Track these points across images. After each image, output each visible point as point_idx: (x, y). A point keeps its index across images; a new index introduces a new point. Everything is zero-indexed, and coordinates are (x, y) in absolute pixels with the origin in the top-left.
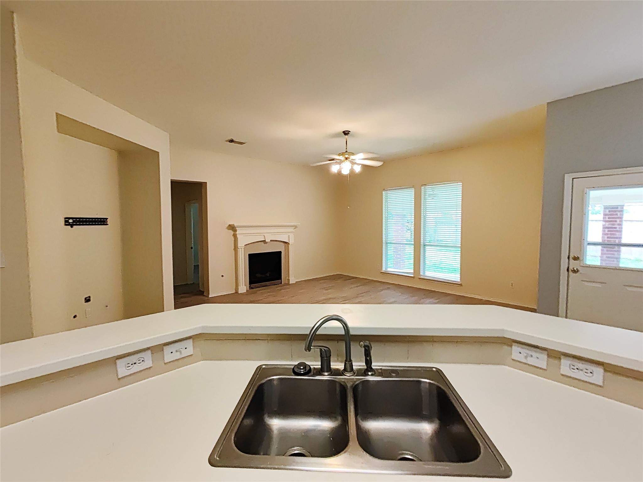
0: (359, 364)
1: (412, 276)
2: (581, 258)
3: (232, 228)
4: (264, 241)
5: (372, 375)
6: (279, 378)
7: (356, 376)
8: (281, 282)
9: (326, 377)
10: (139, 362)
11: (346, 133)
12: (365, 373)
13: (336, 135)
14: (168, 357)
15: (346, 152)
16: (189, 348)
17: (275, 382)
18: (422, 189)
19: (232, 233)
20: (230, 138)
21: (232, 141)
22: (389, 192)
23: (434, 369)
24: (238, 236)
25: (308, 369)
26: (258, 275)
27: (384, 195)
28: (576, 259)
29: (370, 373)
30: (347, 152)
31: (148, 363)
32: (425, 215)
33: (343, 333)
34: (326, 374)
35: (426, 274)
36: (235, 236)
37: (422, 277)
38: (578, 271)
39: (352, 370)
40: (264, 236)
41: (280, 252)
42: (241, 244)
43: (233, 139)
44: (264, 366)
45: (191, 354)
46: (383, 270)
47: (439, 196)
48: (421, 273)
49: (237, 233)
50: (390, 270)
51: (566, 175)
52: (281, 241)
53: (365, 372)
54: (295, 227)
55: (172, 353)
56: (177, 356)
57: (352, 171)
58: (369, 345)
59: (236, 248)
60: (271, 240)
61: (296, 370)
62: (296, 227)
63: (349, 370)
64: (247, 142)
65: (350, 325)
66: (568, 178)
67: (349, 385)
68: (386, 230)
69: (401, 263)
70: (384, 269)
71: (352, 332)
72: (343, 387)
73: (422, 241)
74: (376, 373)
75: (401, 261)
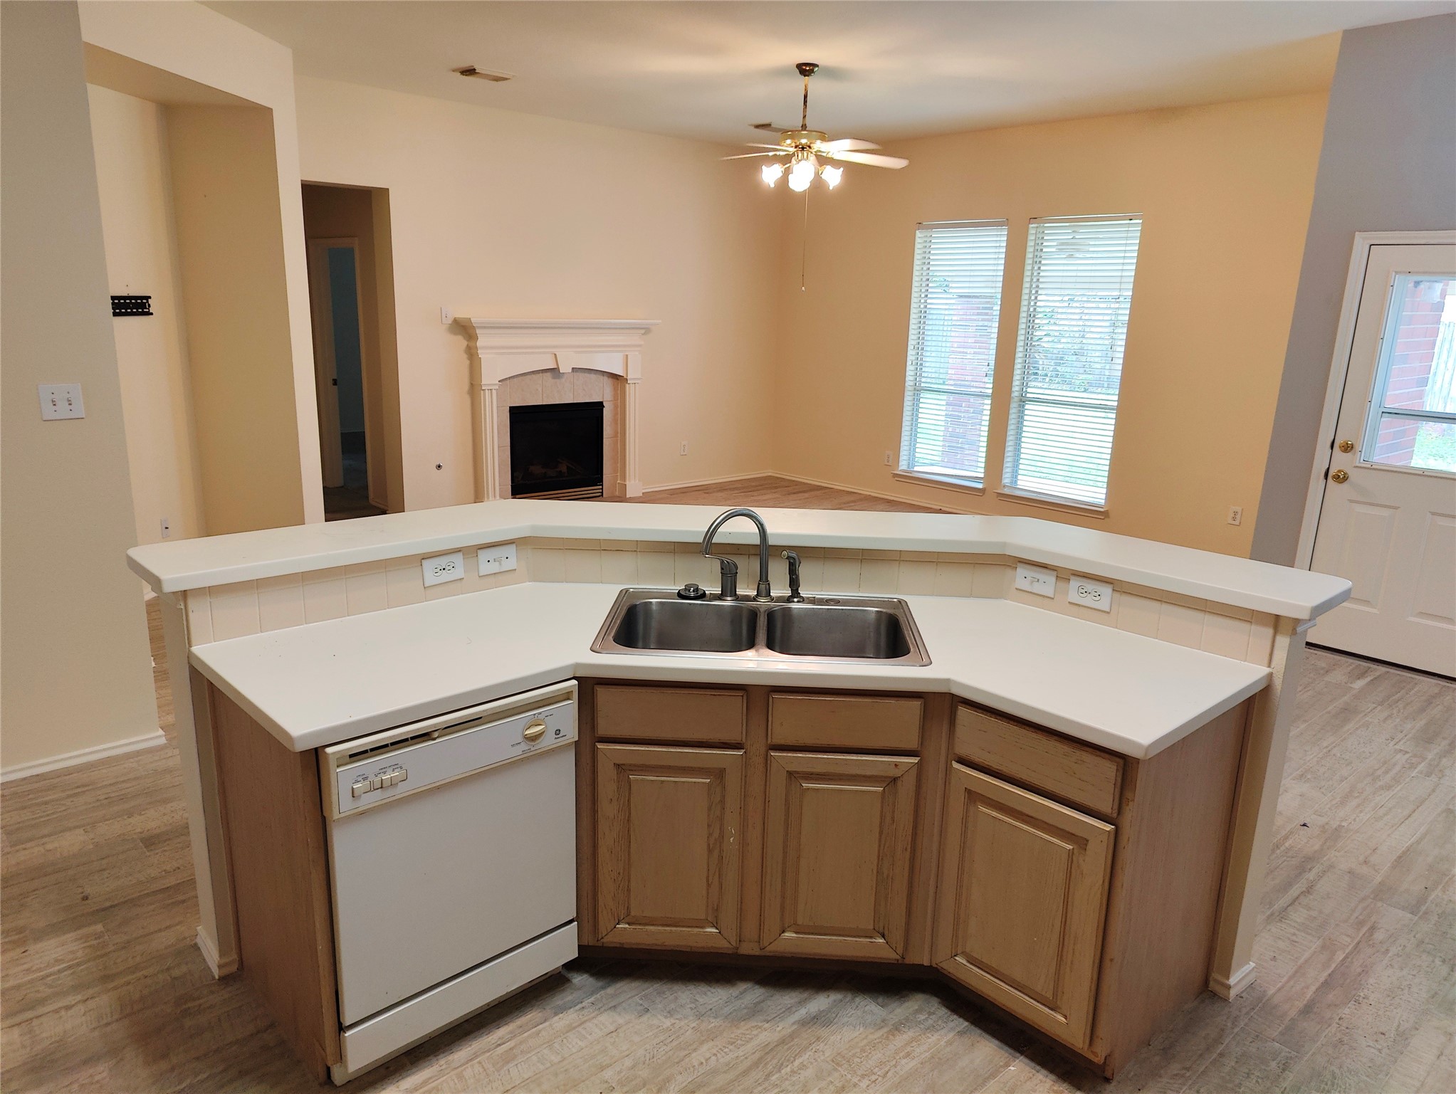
0: (780, 590)
1: (980, 486)
2: (1358, 448)
3: (464, 329)
4: (554, 372)
5: (798, 602)
6: (661, 602)
7: (775, 602)
8: (602, 493)
9: (728, 602)
10: (449, 568)
11: (806, 69)
12: (789, 600)
13: (780, 72)
14: (485, 568)
15: (804, 127)
16: (510, 559)
17: (654, 607)
18: (1032, 231)
19: (465, 343)
20: (466, 64)
21: (470, 72)
22: (936, 234)
23: (895, 600)
24: (482, 354)
25: (700, 593)
26: (537, 469)
27: (918, 240)
28: (1347, 448)
29: (796, 600)
30: (805, 130)
31: (459, 572)
32: (1032, 309)
33: (757, 541)
34: (729, 598)
35: (1019, 482)
36: (472, 353)
37: (1006, 491)
38: (1345, 478)
39: (768, 594)
40: (555, 354)
41: (600, 405)
42: (491, 375)
43: (476, 67)
44: (632, 590)
45: (514, 568)
46: (900, 468)
47: (1091, 249)
48: (1006, 480)
49: (479, 344)
50: (921, 469)
51: (1357, 233)
52: (603, 373)
53: (787, 600)
54: (643, 331)
55: (489, 561)
56: (494, 568)
57: (818, 183)
58: (796, 557)
59: (474, 388)
60: (573, 368)
61: (683, 593)
62: (647, 330)
63: (764, 594)
64: (513, 76)
65: (770, 530)
66: (1360, 243)
67: (762, 610)
68: (920, 349)
69: (967, 452)
70: (903, 465)
71: (771, 542)
72: (754, 614)
73: (1016, 388)
74: (803, 600)
75: (966, 446)
